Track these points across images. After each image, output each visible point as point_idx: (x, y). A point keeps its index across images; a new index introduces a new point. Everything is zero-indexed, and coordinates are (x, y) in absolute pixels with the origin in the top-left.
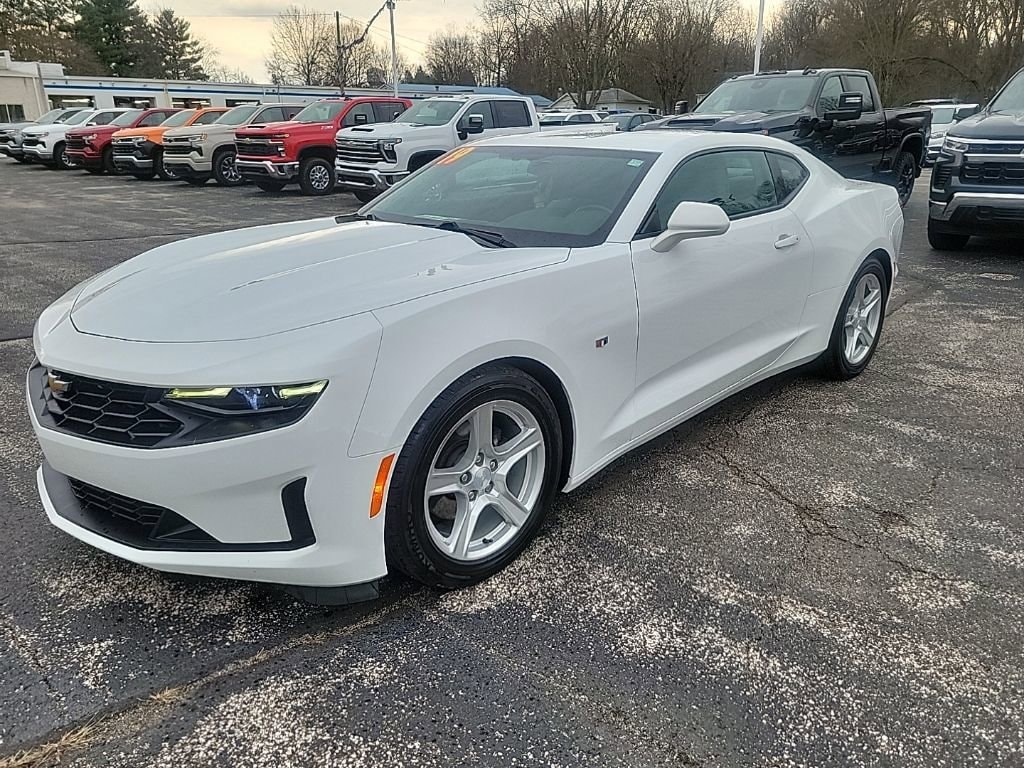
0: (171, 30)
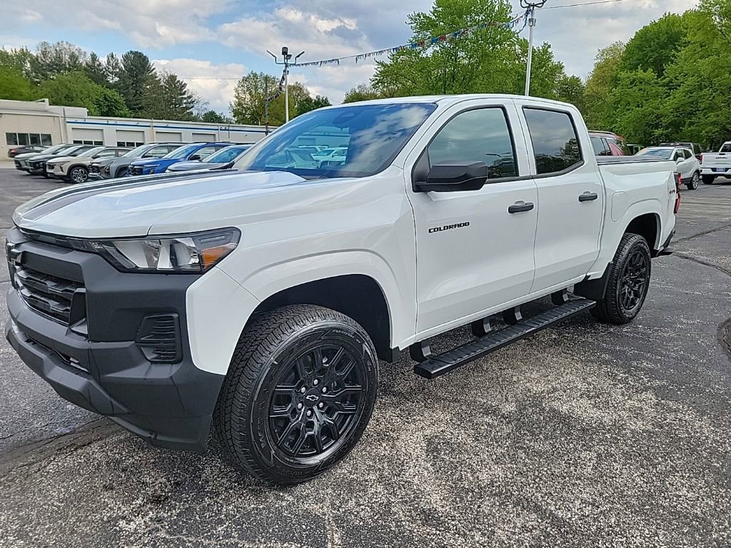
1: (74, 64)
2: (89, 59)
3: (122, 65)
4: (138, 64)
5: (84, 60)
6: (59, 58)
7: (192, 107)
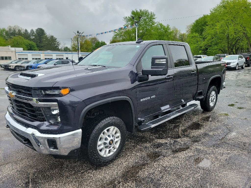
0: (53, 39)
1: (20, 33)
2: (24, 31)
3: (35, 33)
4: (41, 32)
5: (23, 31)
6: (15, 31)
7: (59, 46)
